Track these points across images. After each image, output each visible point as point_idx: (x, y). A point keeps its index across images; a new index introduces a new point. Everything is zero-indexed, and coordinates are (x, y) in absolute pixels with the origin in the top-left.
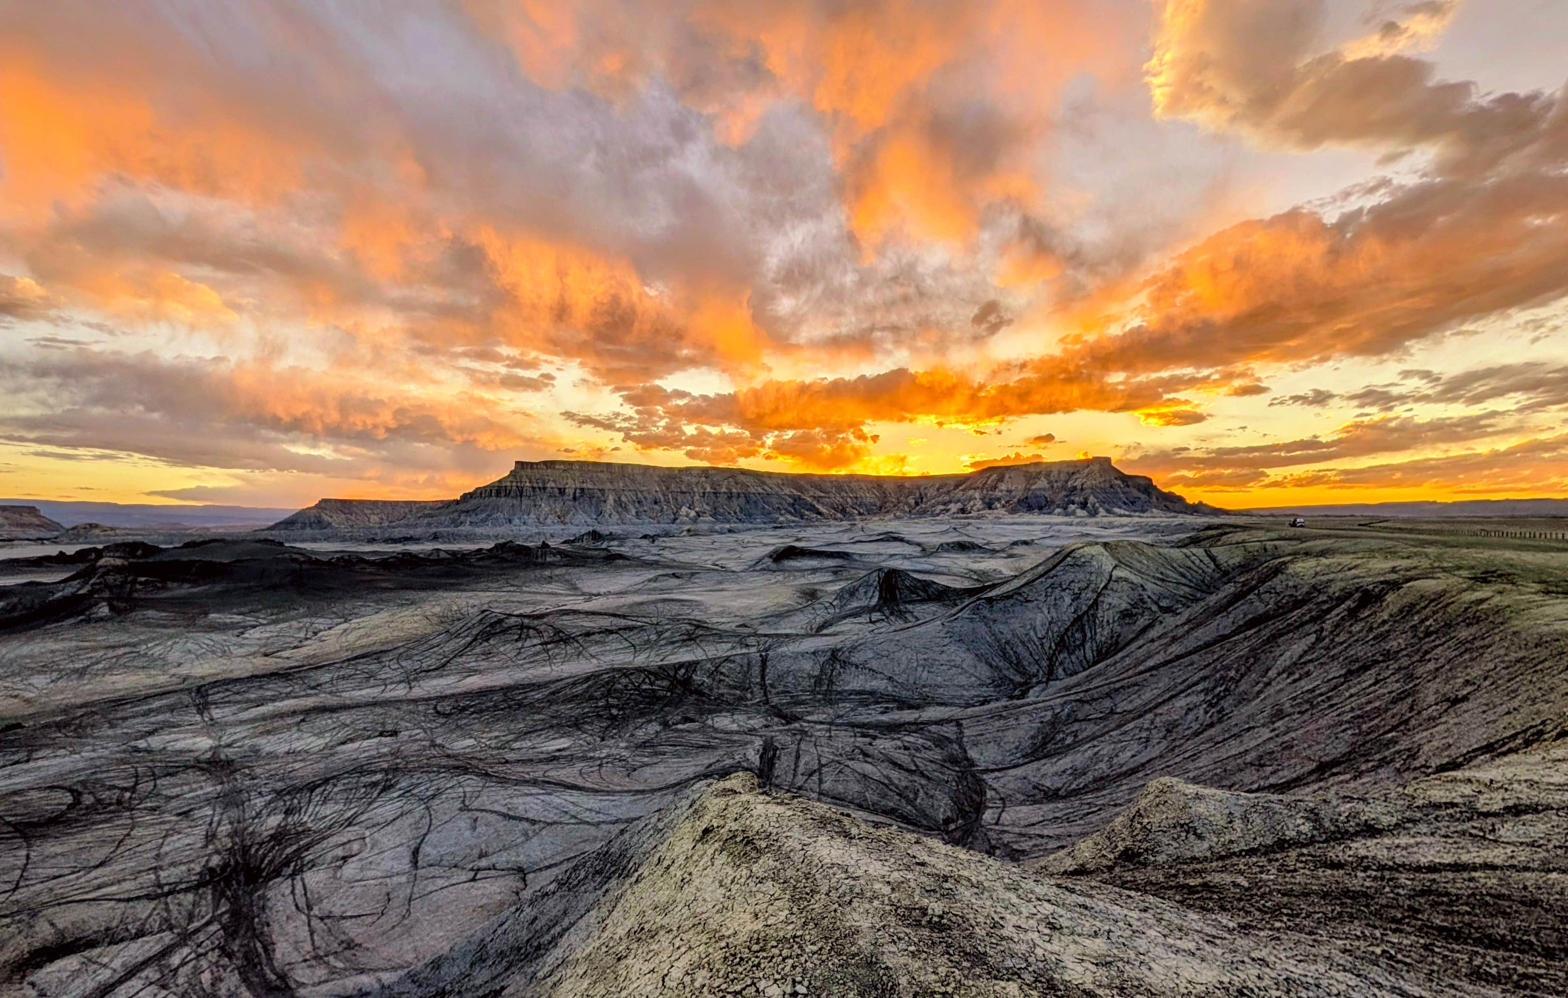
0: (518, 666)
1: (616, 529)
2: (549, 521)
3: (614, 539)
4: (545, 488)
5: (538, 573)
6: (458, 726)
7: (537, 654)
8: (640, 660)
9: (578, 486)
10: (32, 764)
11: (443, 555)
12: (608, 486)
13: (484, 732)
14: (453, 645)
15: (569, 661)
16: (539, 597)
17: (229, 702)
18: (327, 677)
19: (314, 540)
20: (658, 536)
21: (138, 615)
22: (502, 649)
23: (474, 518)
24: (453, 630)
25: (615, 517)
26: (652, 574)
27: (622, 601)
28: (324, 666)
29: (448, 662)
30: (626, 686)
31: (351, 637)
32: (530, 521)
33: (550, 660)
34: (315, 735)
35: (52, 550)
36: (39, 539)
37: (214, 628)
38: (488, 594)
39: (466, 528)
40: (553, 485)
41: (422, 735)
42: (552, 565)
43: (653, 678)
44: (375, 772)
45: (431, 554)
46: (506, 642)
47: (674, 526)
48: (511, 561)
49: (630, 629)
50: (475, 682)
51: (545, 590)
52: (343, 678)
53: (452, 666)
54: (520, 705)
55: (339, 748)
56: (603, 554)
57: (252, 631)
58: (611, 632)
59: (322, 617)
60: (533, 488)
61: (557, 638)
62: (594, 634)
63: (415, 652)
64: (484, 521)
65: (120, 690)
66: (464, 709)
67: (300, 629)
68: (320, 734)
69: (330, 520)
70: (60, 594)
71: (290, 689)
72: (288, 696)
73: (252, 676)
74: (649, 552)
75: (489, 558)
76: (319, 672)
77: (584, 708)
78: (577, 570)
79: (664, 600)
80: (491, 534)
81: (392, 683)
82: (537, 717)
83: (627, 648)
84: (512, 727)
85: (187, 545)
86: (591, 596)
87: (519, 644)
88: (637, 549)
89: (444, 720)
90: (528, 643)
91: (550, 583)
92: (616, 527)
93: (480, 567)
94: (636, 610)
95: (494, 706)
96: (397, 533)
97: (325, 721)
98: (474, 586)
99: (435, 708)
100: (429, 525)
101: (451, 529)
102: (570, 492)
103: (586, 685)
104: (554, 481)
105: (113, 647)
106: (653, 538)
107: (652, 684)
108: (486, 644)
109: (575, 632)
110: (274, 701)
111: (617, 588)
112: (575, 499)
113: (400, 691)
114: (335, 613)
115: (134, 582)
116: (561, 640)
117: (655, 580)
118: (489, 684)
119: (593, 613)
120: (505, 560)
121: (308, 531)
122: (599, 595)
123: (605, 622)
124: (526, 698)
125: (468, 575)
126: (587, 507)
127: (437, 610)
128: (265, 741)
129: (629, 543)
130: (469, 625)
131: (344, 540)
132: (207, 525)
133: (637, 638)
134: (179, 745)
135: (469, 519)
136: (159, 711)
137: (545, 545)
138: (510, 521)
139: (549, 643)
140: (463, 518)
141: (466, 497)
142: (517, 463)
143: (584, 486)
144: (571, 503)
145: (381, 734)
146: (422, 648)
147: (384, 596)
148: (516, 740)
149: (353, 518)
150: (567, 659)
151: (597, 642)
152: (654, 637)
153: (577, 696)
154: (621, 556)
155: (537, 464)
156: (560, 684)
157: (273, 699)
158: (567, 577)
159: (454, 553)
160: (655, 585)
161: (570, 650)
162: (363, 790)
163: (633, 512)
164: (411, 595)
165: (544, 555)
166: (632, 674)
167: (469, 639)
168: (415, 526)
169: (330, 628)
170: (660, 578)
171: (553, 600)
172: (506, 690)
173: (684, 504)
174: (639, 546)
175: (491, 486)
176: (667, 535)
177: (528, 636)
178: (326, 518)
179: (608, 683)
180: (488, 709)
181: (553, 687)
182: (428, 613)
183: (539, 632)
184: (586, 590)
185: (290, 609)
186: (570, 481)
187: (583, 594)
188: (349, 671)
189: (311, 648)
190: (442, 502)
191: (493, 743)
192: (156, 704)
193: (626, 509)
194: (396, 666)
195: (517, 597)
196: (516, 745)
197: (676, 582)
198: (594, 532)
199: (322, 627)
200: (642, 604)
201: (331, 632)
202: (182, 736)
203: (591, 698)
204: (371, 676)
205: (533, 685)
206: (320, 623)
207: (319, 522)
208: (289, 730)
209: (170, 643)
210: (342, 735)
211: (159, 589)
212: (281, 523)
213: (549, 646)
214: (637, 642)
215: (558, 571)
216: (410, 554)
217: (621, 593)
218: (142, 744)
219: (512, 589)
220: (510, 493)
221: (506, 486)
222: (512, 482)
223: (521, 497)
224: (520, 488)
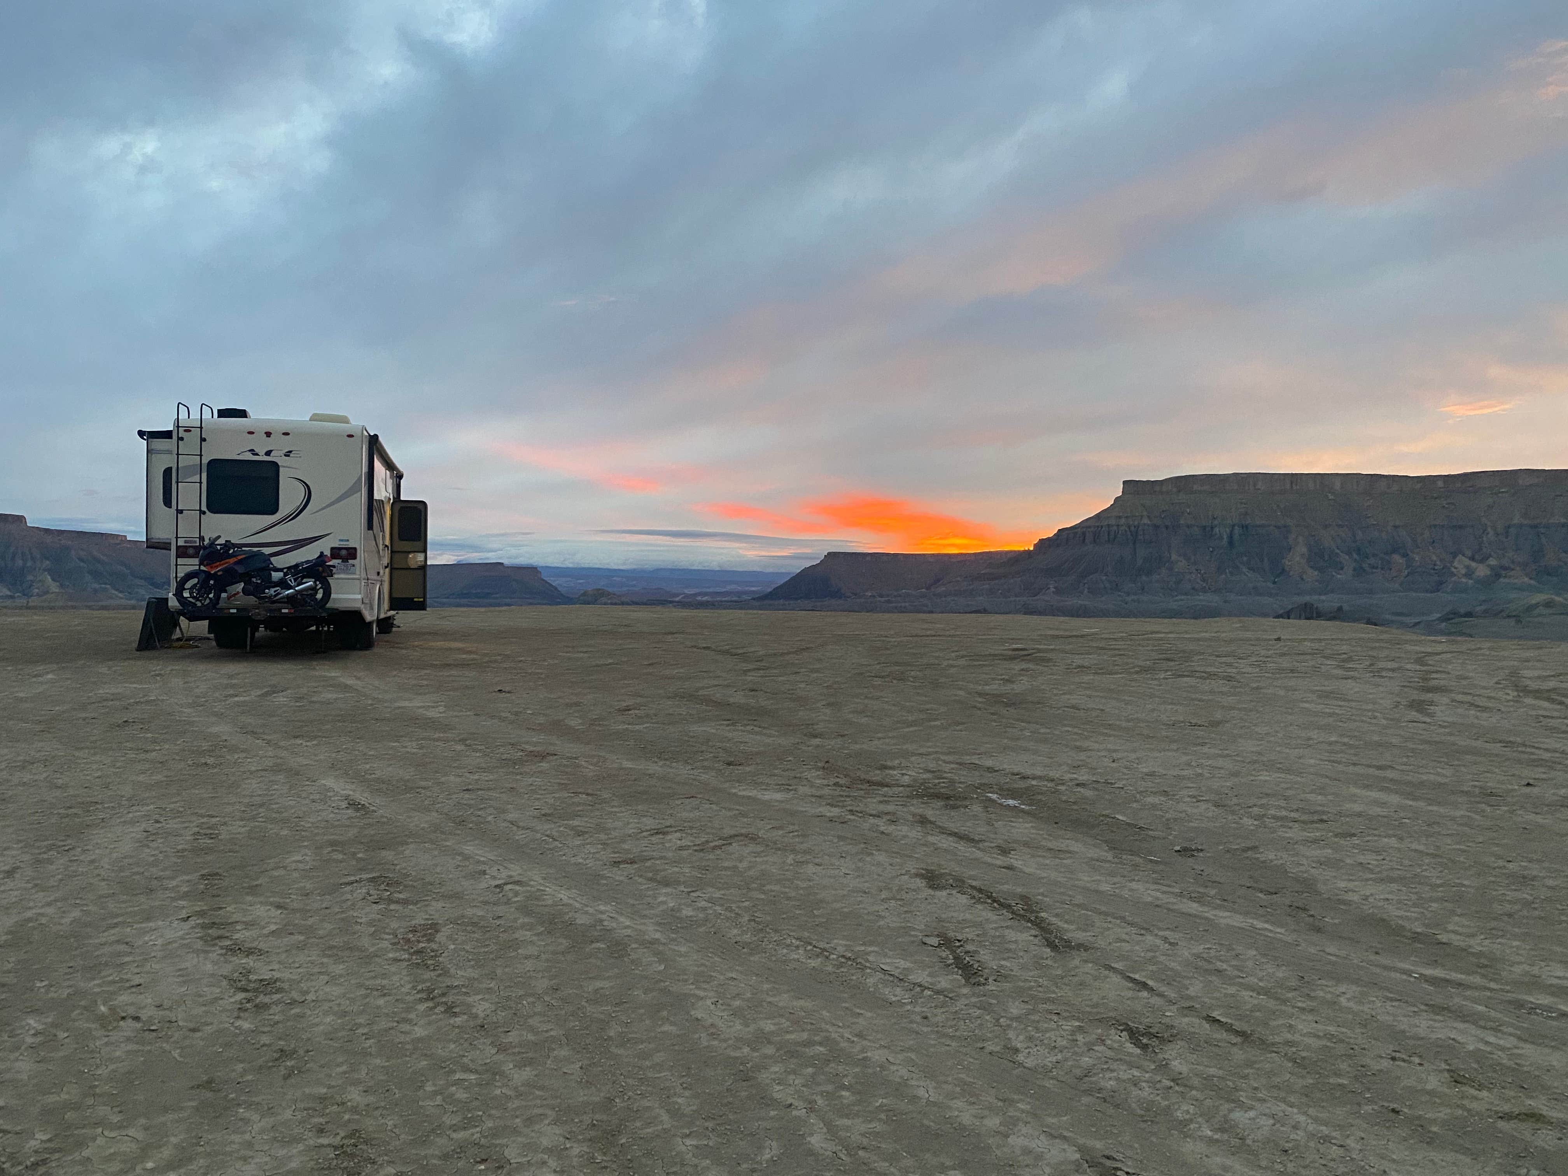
4: (1176, 527)
9: (1237, 521)
12: (1298, 519)
23: (1059, 581)
25: (1312, 578)
40: (1190, 520)
60: (1156, 527)
64: (1075, 586)
102: (1221, 532)
104: (1193, 514)
112: (1231, 544)
126: (1255, 561)
140: (1041, 580)
141: (1044, 546)
142: (1125, 482)
143: (1249, 520)
144: (1224, 553)
163: (1349, 569)
173: (1459, 550)
178: (835, 581)
186: (1221, 512)
193: (1333, 563)
198: (1309, 606)
220: (1115, 537)
221: (1108, 525)
222: (1120, 517)
223: (1134, 543)
224: (1132, 528)
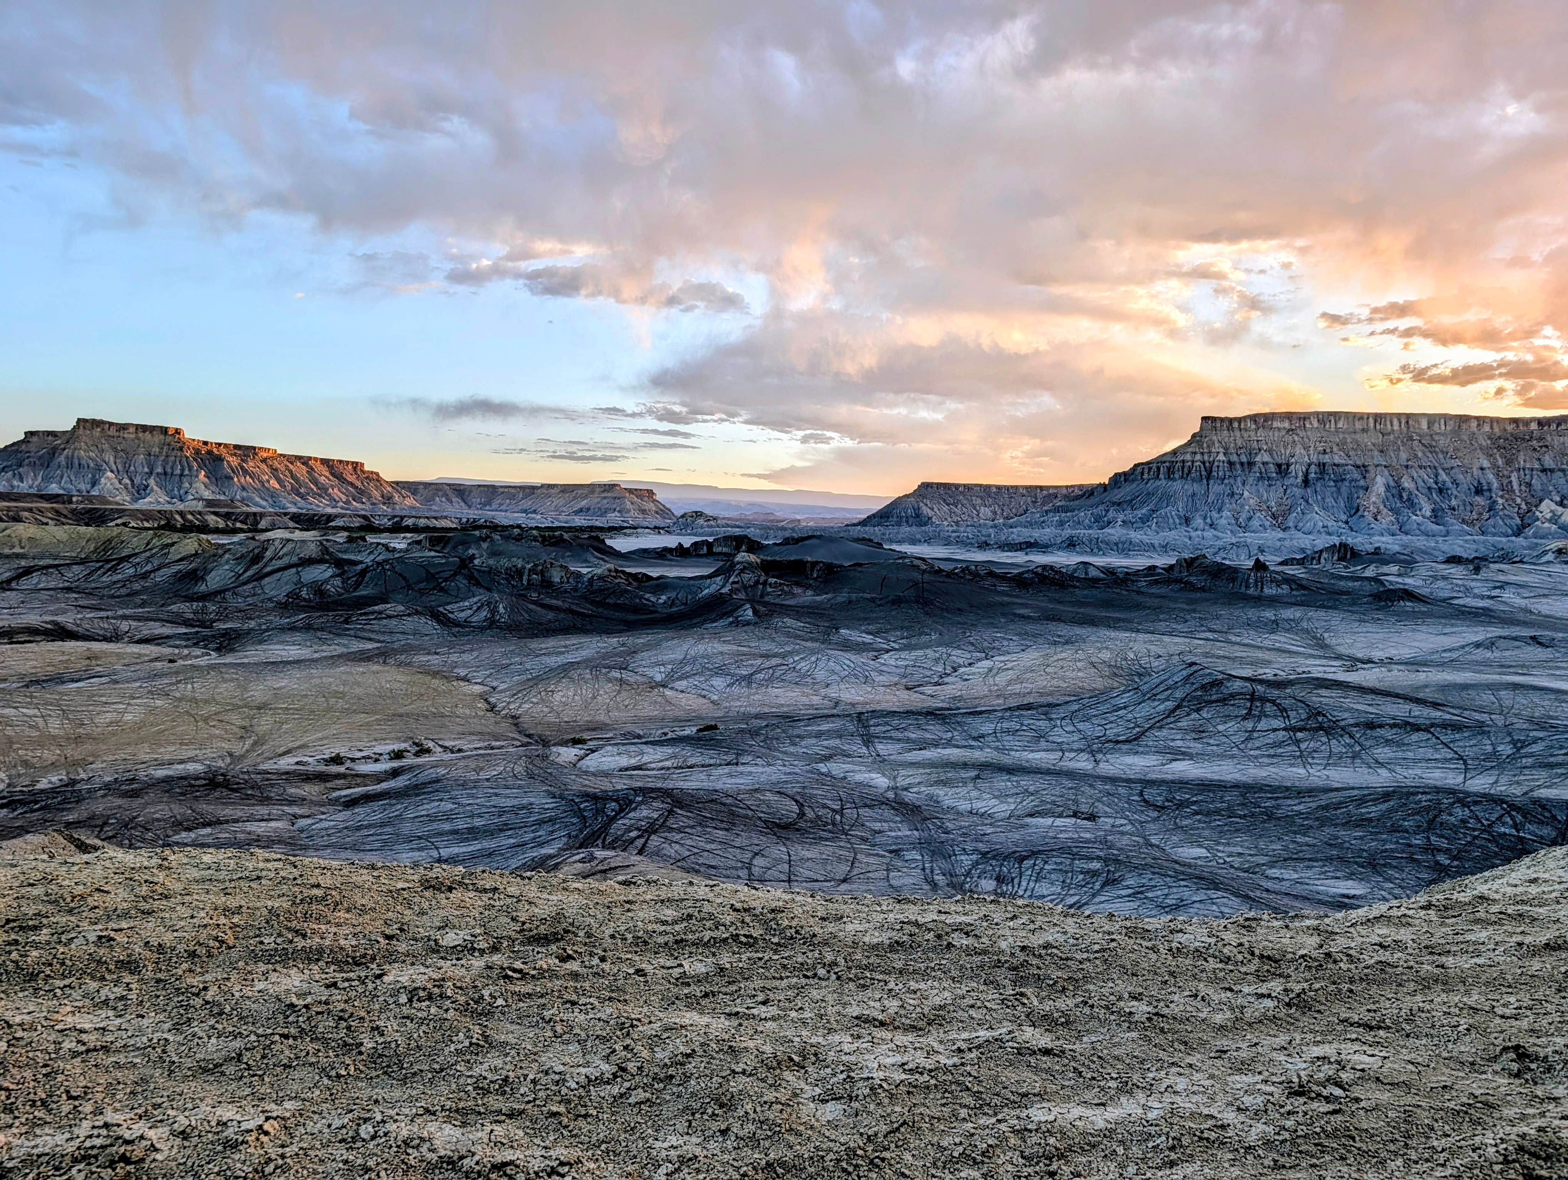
0: (1250, 758)
1: (1390, 543)
2: (1255, 523)
3: (1386, 563)
4: (1251, 464)
5: (1252, 613)
6: (1177, 827)
7: (1280, 744)
8: (1479, 783)
9: (1314, 459)
10: (740, 768)
11: (1093, 573)
12: (1378, 459)
13: (1219, 844)
14: (1145, 710)
15: (1335, 765)
16: (1260, 654)
17: (891, 738)
18: (987, 728)
19: (914, 542)
20: (1484, 559)
21: (777, 621)
22: (1221, 728)
23: (1129, 515)
24: (1145, 688)
25: (1387, 518)
26: (1479, 634)
27: (1421, 677)
28: (981, 712)
29: (1143, 733)
30: (1463, 821)
31: (1001, 679)
32: (1223, 522)
33: (1303, 758)
34: (995, 797)
35: (670, 541)
36: (655, 528)
37: (847, 646)
38: (1177, 640)
39: (1115, 532)
40: (1266, 458)
41: (1129, 827)
42: (1273, 602)
43: (1519, 818)
44: (1091, 859)
45: (1075, 570)
46: (1227, 718)
47: (1520, 540)
48: (1203, 589)
49: (1456, 727)
50: (1183, 769)
51: (1267, 643)
52: (1008, 731)
53: (1149, 740)
54: (1270, 816)
55: (1029, 820)
56: (1368, 587)
57: (886, 656)
58: (1417, 728)
59: (958, 647)
60: (1231, 463)
61: (1312, 724)
62: (1381, 726)
63: (1093, 712)
64: (1145, 520)
65: (782, 705)
66: (1181, 805)
67: (937, 660)
68: (1002, 796)
69: (931, 513)
70: (707, 591)
71: (949, 735)
72: (949, 743)
73: (907, 712)
74: (1468, 590)
75: (1168, 582)
76: (978, 720)
77: (1385, 841)
78: (1321, 613)
79: (1516, 686)
80: (1156, 543)
81: (1072, 750)
82: (1300, 839)
83: (1447, 760)
84: (1262, 845)
85: (787, 542)
86: (1354, 662)
87: (1249, 725)
88: (1441, 584)
89: (1156, 814)
90: (1263, 725)
91: (1273, 632)
92: (1387, 539)
93: (1153, 595)
94: (1454, 697)
95: (1228, 809)
96: (1020, 534)
97: (1002, 782)
98: (1148, 625)
99: (1141, 794)
100: (1061, 524)
101: (1094, 533)
102: (1297, 470)
103: (1384, 807)
104: (1270, 451)
105: (767, 656)
106: (1477, 564)
107: (1515, 826)
108: (1194, 715)
109: (1348, 718)
110: (936, 746)
111: (1406, 653)
112: (1306, 482)
113: (1083, 763)
114: (972, 644)
115: (765, 583)
116: (1321, 728)
117: (1490, 644)
118: (1209, 776)
119: (1374, 691)
120: (1190, 587)
121: (906, 529)
122: (1370, 661)
123: (1400, 710)
124: (1278, 807)
125: (1138, 606)
126: (1329, 500)
127: (1106, 655)
128: (942, 793)
129: (1423, 569)
130: (1170, 682)
131: (947, 542)
132: (798, 517)
133: (1469, 746)
134: (859, 777)
135: (1121, 517)
136: (829, 734)
137: (1259, 566)
138: (1187, 521)
139: (1300, 730)
140: (1111, 514)
141: (1119, 480)
142: (1204, 419)
143: (1326, 459)
144: (1298, 492)
145: (1075, 815)
146: (1103, 708)
147: (1030, 628)
148: (1272, 865)
149: (958, 512)
150: (1334, 761)
151: (1388, 742)
152: (1506, 749)
153: (1370, 820)
154: (1408, 595)
155: (1239, 420)
156: (1335, 797)
157: (936, 744)
158: (1305, 624)
159: (1109, 571)
160: (1489, 654)
161: (1337, 746)
162: (1081, 877)
163: (1427, 510)
164: (1065, 630)
165: (1260, 583)
166: (1476, 803)
167: (1170, 704)
168: (1041, 524)
169: (970, 664)
170: (1502, 643)
171: (1282, 660)
172: (1245, 789)
173: (1547, 494)
174: (1444, 578)
175: (1160, 461)
176: (1506, 557)
177: (1263, 715)
178: (926, 511)
179: (1428, 809)
180: (1217, 812)
181: (1324, 799)
182: (1094, 659)
183: (1283, 711)
184: (1342, 650)
185: (921, 634)
186: (1299, 450)
187: (1339, 657)
188: (1014, 725)
189: (953, 688)
190: (1080, 487)
191: (1237, 861)
192: (825, 727)
193: (1411, 504)
194: (1070, 728)
195: (1222, 650)
196: (1273, 872)
197: (1540, 653)
198: (1344, 546)
199: (961, 661)
200: (1465, 687)
201: (973, 669)
202: (857, 768)
203: (1395, 829)
204: (1041, 736)
205: (1287, 789)
206: (959, 656)
207: (918, 516)
208: (965, 784)
209: (813, 659)
210: (1029, 803)
211: (786, 593)
212: (874, 516)
213: (1299, 735)
214: (1469, 752)
215: (1289, 613)
216: (1052, 568)
217: (1414, 664)
218: (823, 768)
219: (1209, 635)
220: (1190, 472)
221: (1183, 461)
222: (1195, 453)
223: (1208, 479)
224: (1207, 464)
